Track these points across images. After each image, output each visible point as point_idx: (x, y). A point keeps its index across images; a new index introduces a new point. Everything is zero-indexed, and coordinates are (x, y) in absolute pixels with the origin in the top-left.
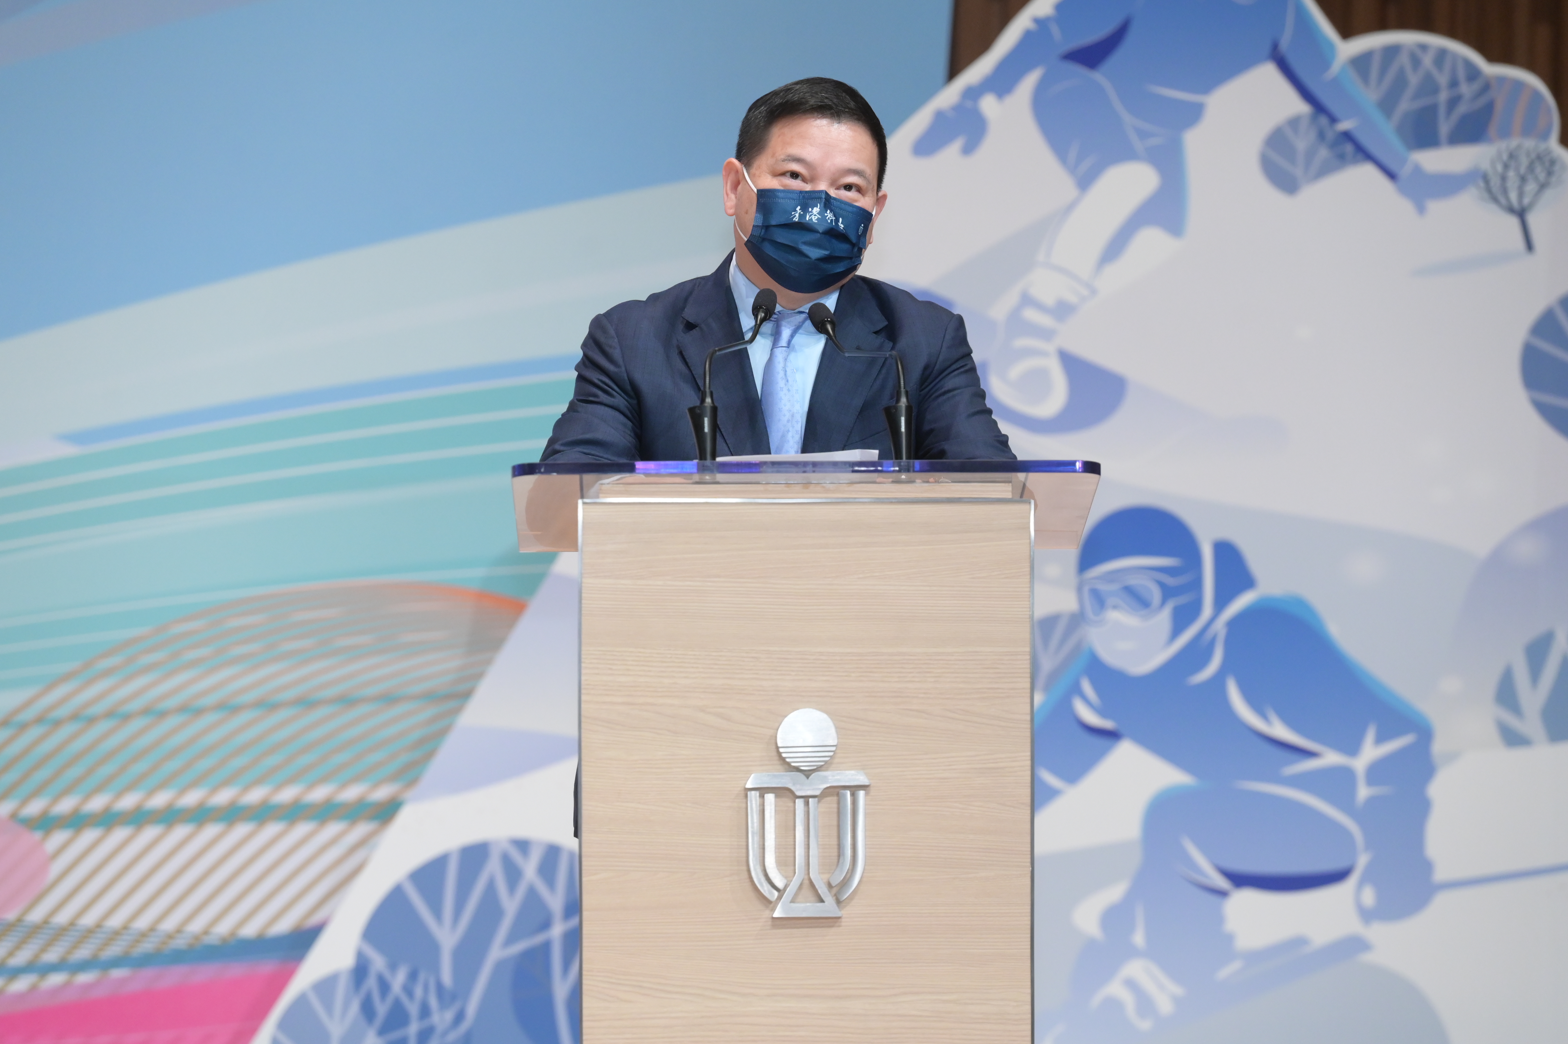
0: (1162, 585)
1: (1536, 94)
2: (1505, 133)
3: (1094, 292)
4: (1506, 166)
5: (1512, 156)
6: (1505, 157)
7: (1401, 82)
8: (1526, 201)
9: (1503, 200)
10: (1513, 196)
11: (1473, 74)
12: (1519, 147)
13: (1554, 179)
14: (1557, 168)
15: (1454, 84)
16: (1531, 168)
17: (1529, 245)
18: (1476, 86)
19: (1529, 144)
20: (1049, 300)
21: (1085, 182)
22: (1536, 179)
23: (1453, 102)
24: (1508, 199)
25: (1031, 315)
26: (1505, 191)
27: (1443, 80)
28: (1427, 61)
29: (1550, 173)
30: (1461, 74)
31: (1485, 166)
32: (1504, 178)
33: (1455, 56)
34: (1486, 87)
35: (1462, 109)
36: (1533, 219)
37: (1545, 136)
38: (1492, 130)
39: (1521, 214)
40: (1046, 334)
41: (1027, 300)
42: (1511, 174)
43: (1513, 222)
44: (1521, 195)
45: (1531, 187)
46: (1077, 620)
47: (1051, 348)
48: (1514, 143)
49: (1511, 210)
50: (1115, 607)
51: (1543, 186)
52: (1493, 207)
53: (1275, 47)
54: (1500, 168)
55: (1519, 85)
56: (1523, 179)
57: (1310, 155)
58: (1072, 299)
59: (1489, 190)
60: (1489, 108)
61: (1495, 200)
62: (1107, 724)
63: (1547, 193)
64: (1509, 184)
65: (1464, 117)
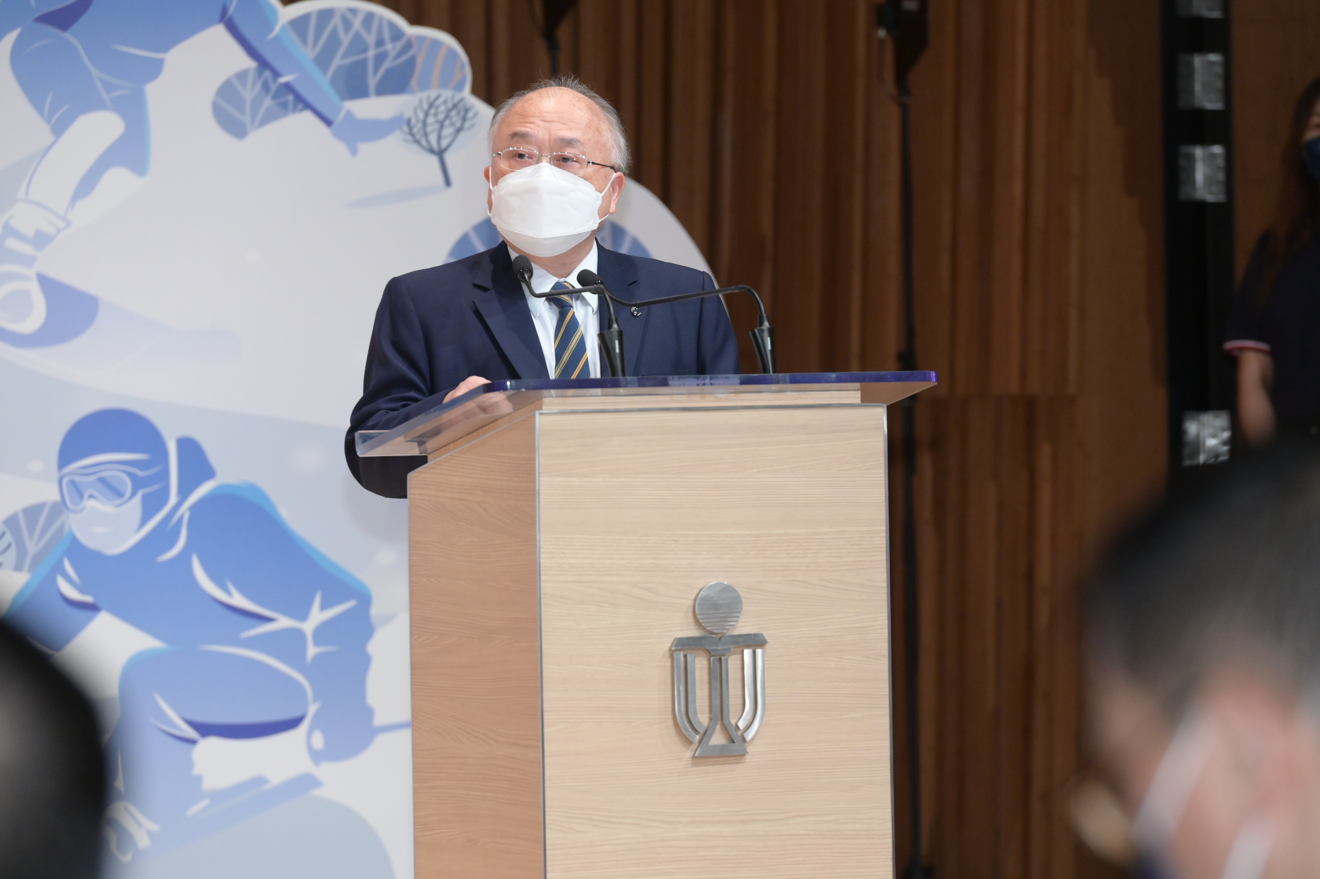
0: (131, 475)
1: (451, 51)
2: (425, 86)
3: (69, 224)
4: (427, 114)
5: (431, 105)
6: (425, 106)
7: (334, 40)
8: (444, 143)
9: (424, 142)
10: (433, 138)
11: (397, 34)
12: (438, 97)
13: (467, 125)
14: (470, 115)
15: (380, 43)
16: (447, 117)
17: (448, 182)
18: (400, 44)
19: (446, 94)
20: (29, 232)
21: (59, 129)
22: (452, 124)
23: (380, 58)
24: (428, 141)
25: (12, 243)
26: (426, 135)
27: (371, 39)
28: (357, 23)
29: (464, 119)
30: (386, 34)
31: (409, 114)
32: (424, 124)
33: (381, 18)
34: (408, 46)
35: (387, 64)
36: (449, 157)
37: (459, 87)
38: (414, 82)
39: (440, 154)
40: (28, 261)
41: (9, 231)
42: (431, 120)
43: (434, 160)
44: (439, 138)
45: (448, 131)
46: (59, 508)
47: (31, 273)
48: (433, 93)
49: (431, 151)
50: (91, 496)
51: (459, 130)
52: (415, 147)
53: (224, 11)
54: (421, 115)
55: (436, 44)
56: (442, 125)
57: (256, 103)
58: (50, 230)
59: (412, 134)
60: (411, 63)
61: (417, 142)
62: (88, 599)
63: (462, 135)
64: (429, 129)
65: (389, 72)
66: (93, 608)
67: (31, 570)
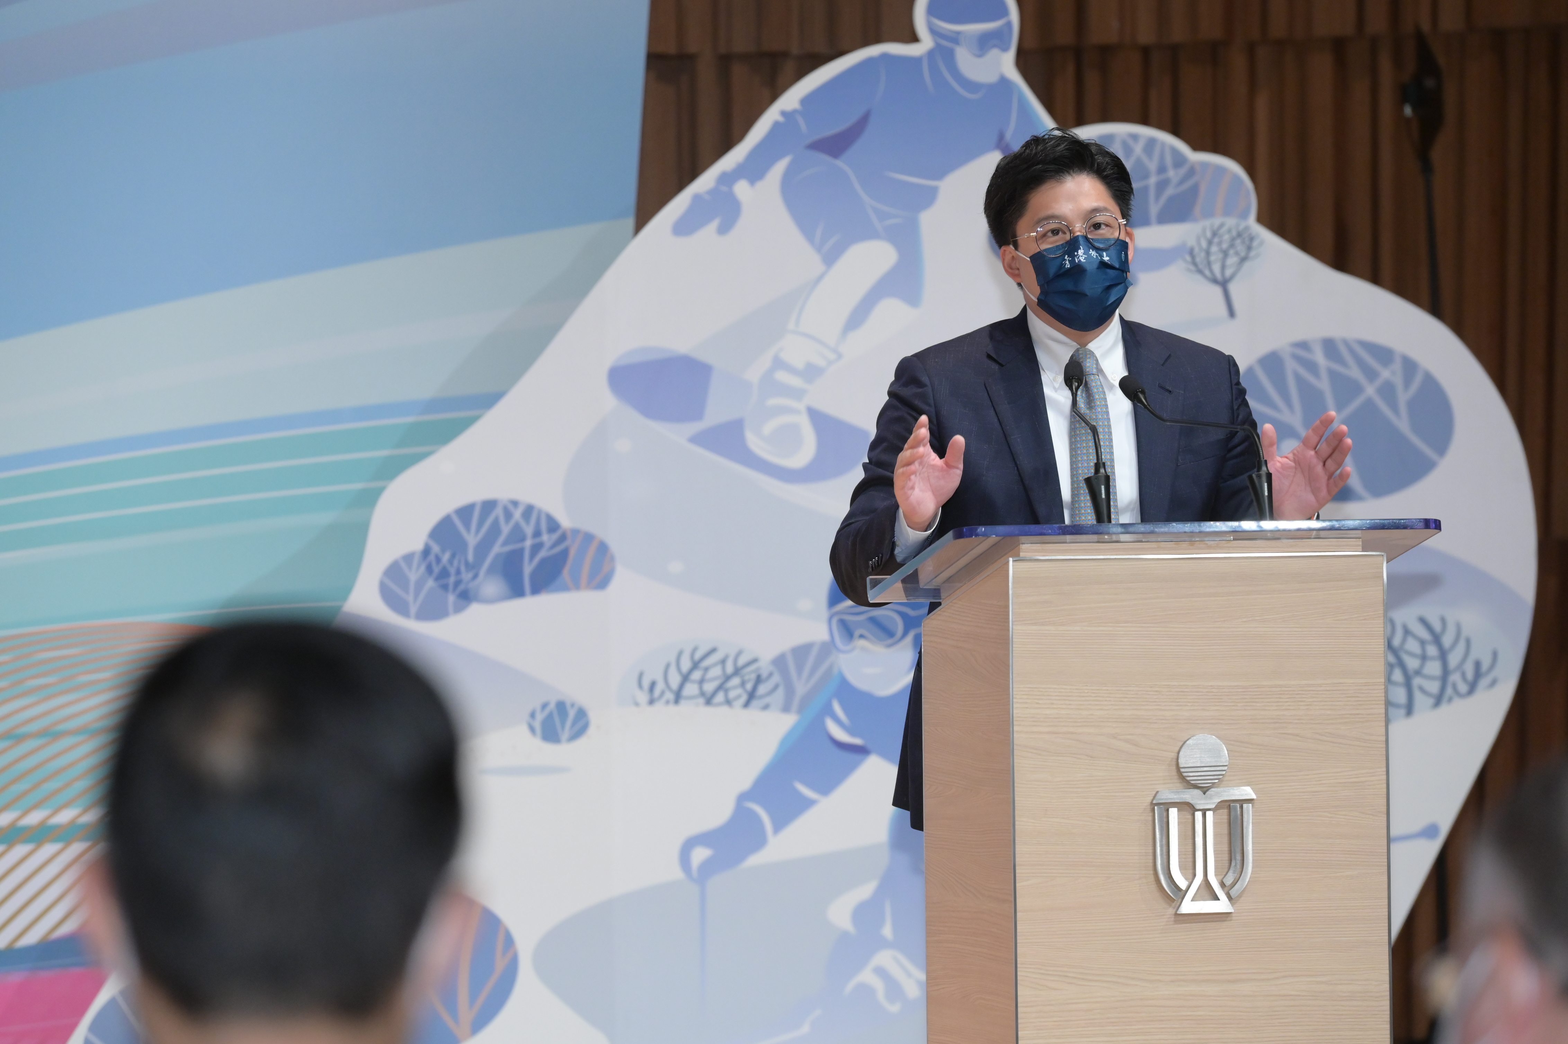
1: (1236, 177)
2: (1209, 214)
3: (840, 356)
4: (1210, 243)
5: (1215, 234)
6: (1209, 234)
8: (1228, 272)
9: (1207, 272)
10: (1216, 268)
11: (1179, 161)
12: (1222, 225)
13: (1252, 254)
14: (1255, 244)
15: (1162, 169)
16: (1232, 245)
17: (1232, 313)
18: (1183, 171)
19: (1231, 222)
20: (800, 365)
21: (830, 259)
22: (1237, 253)
23: (1162, 185)
24: (1211, 271)
25: (782, 376)
26: (1209, 264)
27: (1152, 166)
28: (1140, 148)
29: (1249, 248)
30: (1169, 161)
31: (1191, 242)
32: (1208, 253)
33: (1163, 144)
34: (1192, 171)
35: (1170, 191)
36: (1233, 287)
37: (1244, 216)
38: (1197, 210)
39: (1224, 284)
40: (797, 394)
41: (779, 364)
42: (1214, 249)
43: (1217, 291)
44: (1223, 267)
45: (1232, 260)
46: (827, 649)
47: (801, 406)
48: (1217, 221)
49: (1215, 281)
50: (862, 636)
51: (1243, 260)
52: (1199, 277)
53: (1001, 137)
54: (1204, 244)
55: (1221, 170)
56: (1225, 254)
58: (821, 362)
59: (1195, 264)
60: (1194, 191)
61: (1200, 272)
62: (857, 741)
63: (1247, 265)
64: (1213, 258)
65: (1171, 199)
66: (862, 751)
67: (800, 711)
